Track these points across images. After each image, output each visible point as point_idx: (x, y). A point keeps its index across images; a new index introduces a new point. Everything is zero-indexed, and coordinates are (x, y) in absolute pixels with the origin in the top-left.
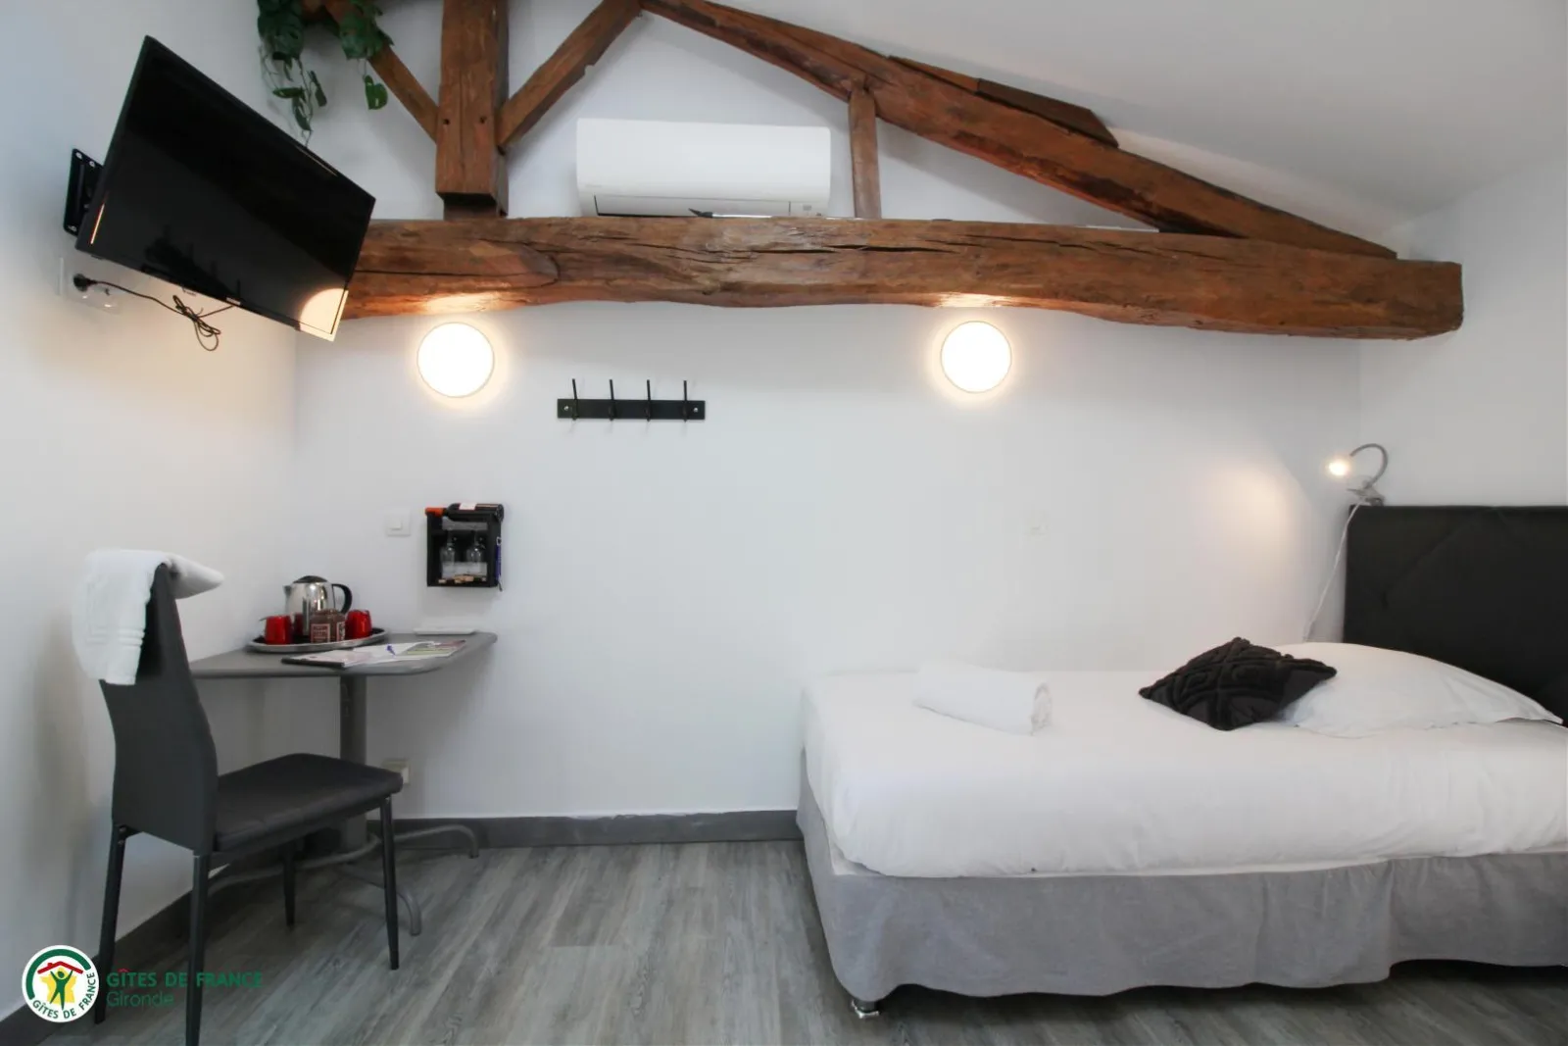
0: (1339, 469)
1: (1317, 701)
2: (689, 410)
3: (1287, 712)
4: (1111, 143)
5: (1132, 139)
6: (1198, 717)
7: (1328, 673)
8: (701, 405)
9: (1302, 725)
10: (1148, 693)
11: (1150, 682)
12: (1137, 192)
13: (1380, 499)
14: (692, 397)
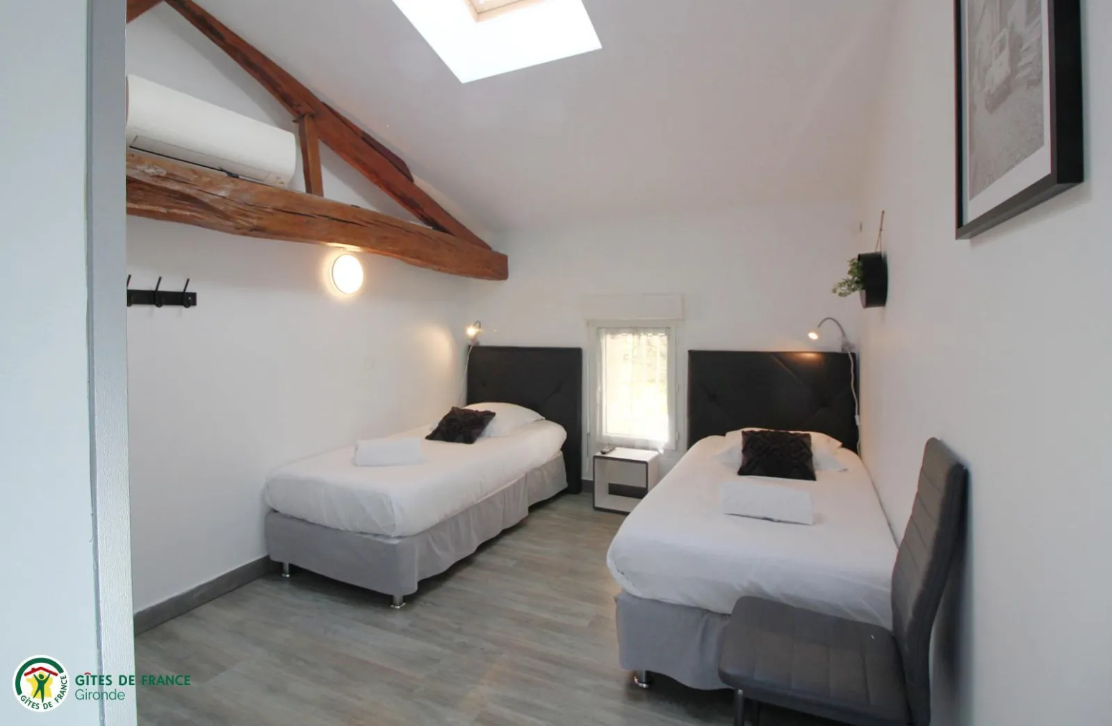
0: (472, 331)
1: (492, 426)
2: (185, 299)
3: (483, 433)
4: (411, 180)
5: (419, 182)
6: (459, 442)
7: (493, 414)
8: (194, 295)
9: (492, 435)
10: (430, 438)
11: (430, 433)
12: (421, 206)
13: (478, 343)
14: (189, 290)
